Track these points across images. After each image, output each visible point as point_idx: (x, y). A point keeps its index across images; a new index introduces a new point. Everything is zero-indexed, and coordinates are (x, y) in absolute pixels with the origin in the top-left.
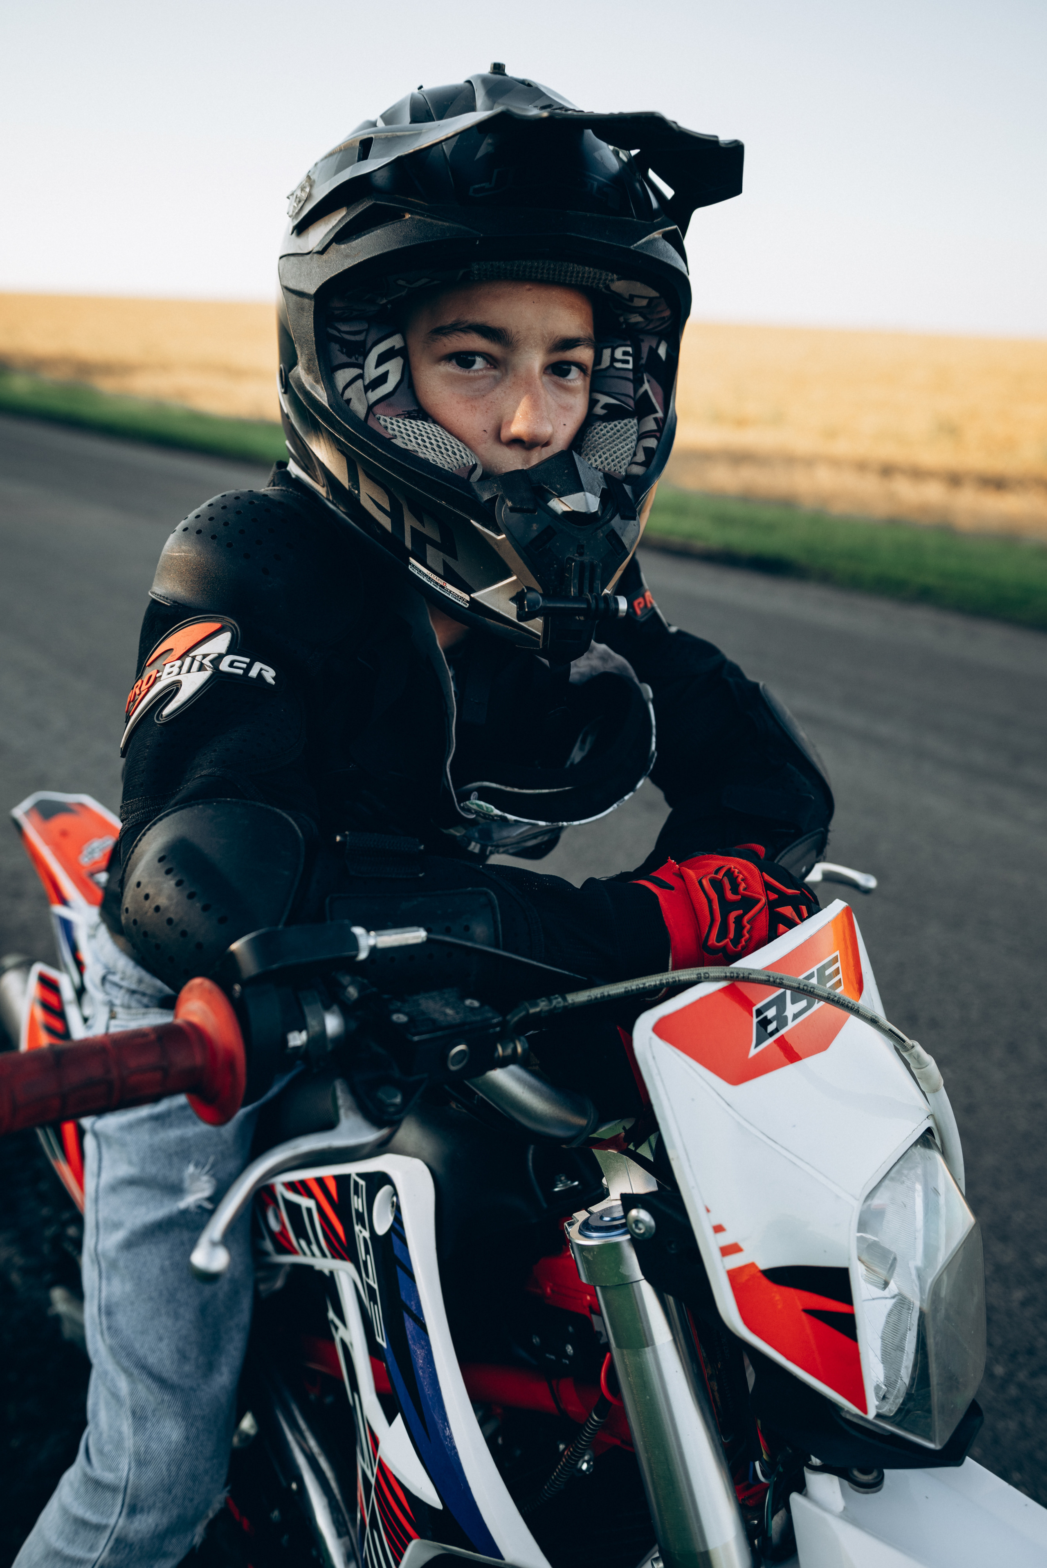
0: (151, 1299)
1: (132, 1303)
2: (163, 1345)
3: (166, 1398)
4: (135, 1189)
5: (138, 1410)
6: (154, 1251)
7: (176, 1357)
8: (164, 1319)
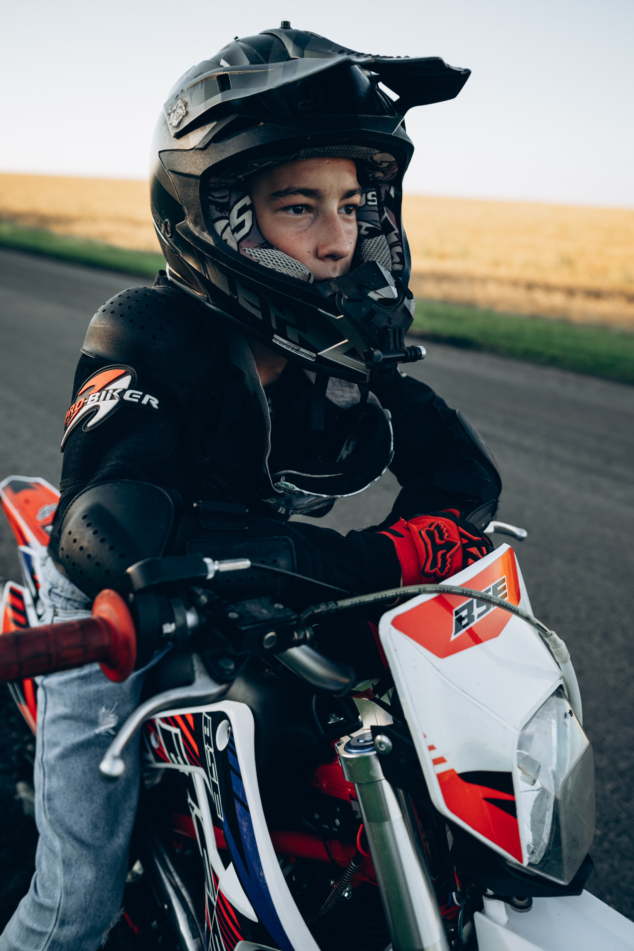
0: (76, 790)
1: (64, 793)
2: (83, 820)
3: (84, 852)
4: (67, 722)
5: (66, 860)
6: (79, 760)
7: (91, 827)
8: (84, 803)
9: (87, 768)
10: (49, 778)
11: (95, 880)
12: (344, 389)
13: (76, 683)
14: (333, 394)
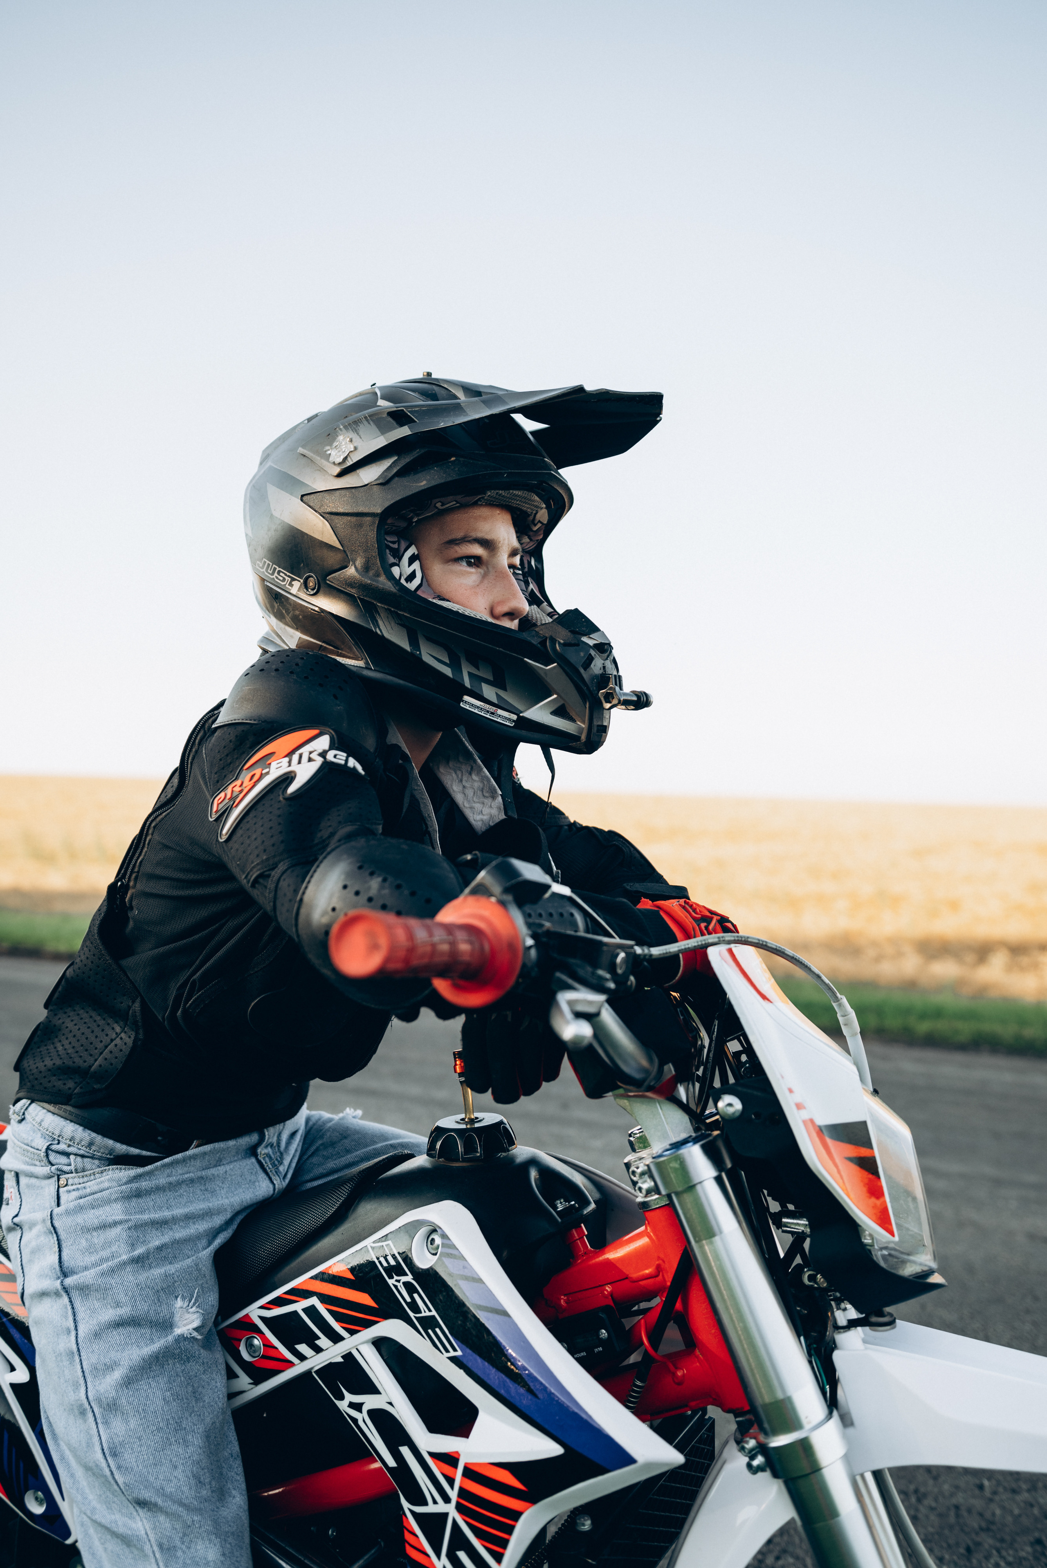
0: (159, 1429)
1: (140, 1439)
2: (178, 1473)
3: (196, 1518)
4: (121, 1330)
5: (165, 1541)
6: (153, 1384)
7: (193, 1482)
8: (175, 1447)
9: (168, 1394)
10: (106, 1423)
11: (222, 1559)
12: (486, 801)
13: (129, 1269)
14: (471, 808)
